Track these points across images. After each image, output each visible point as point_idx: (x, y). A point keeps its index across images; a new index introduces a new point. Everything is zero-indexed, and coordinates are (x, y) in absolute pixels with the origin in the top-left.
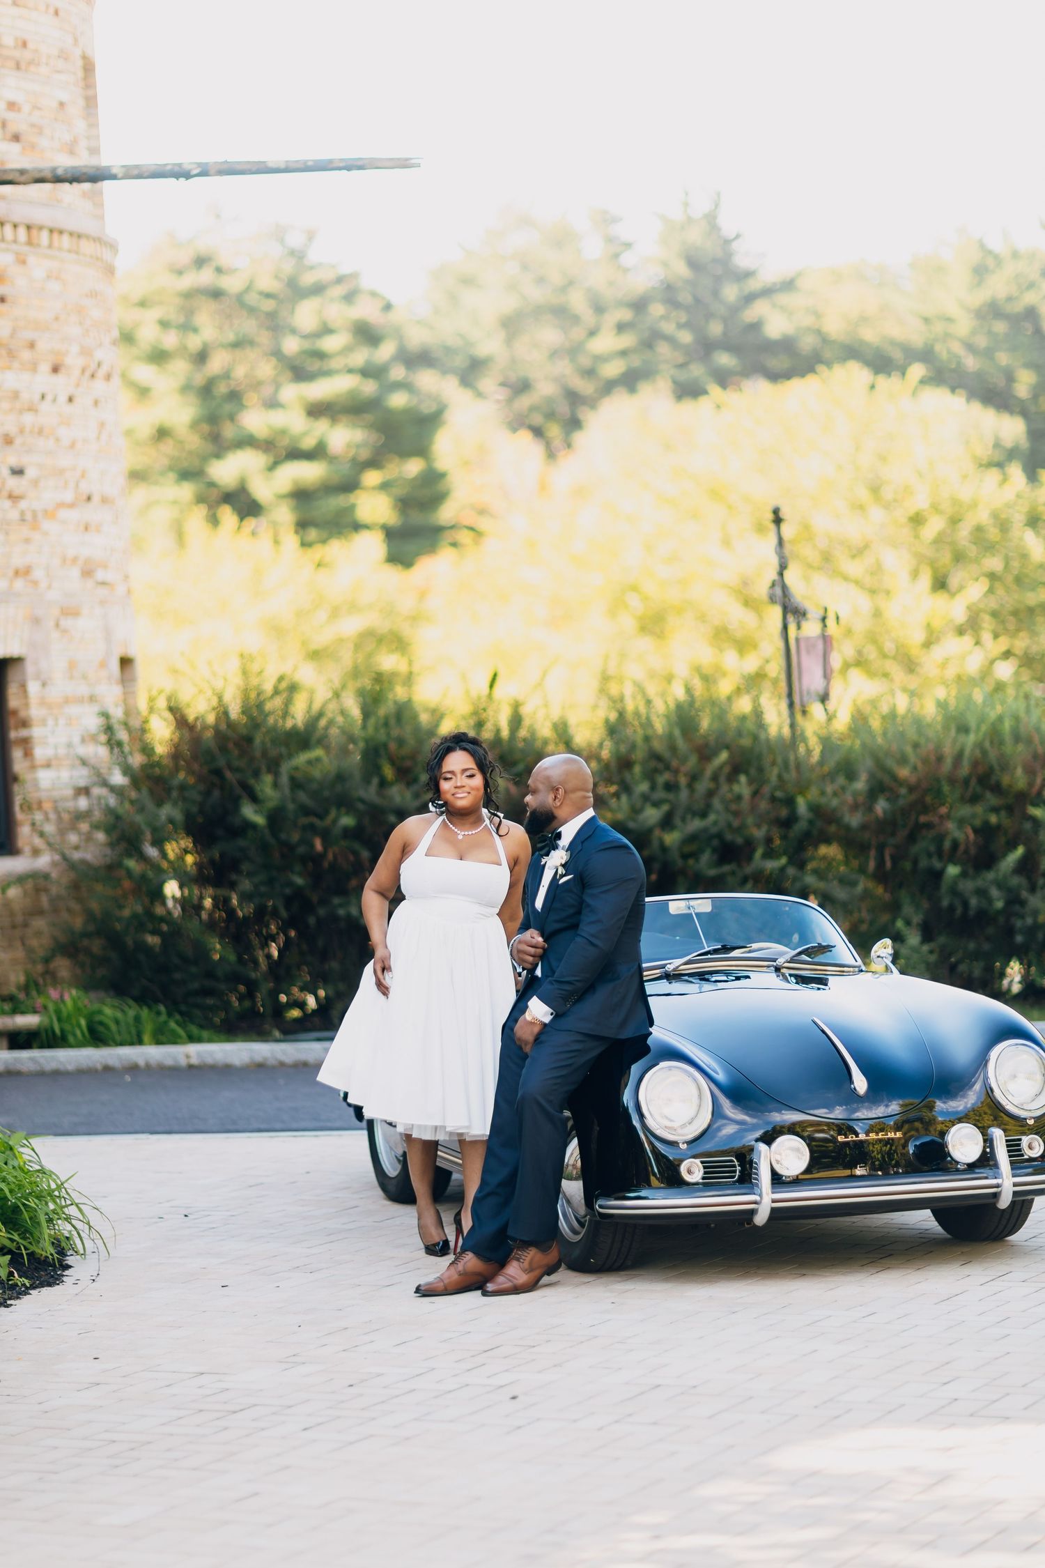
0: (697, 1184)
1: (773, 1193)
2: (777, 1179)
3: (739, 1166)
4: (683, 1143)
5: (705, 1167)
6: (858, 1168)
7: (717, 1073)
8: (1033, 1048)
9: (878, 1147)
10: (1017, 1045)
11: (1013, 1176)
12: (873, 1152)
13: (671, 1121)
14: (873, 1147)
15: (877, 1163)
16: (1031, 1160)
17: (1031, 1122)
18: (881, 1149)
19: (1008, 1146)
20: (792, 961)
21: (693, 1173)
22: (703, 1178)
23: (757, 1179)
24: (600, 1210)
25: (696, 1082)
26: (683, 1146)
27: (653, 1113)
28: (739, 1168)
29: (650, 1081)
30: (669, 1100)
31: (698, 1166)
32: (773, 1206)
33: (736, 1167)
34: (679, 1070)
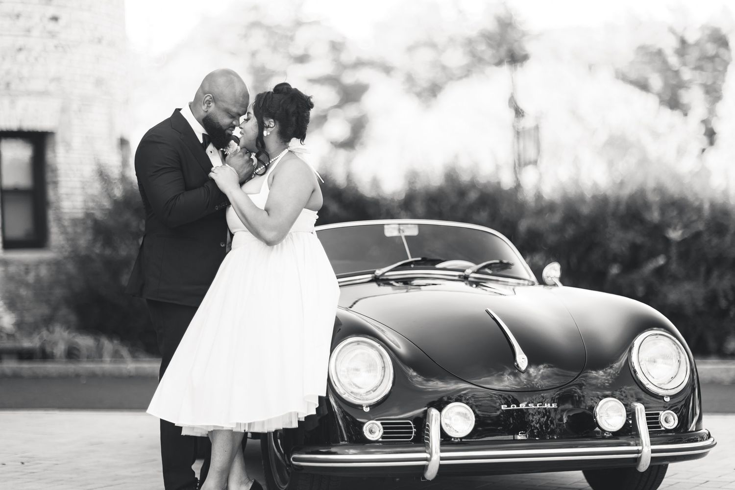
0: (377, 441)
1: (442, 451)
2: (446, 439)
3: (415, 428)
4: (367, 407)
5: (384, 428)
6: (520, 435)
7: (398, 346)
8: (670, 338)
9: (537, 417)
10: (656, 334)
11: (651, 444)
12: (532, 421)
13: (359, 388)
14: (533, 418)
15: (535, 431)
16: (667, 431)
17: (667, 399)
18: (539, 420)
19: (647, 419)
20: (478, 272)
21: (374, 433)
22: (383, 437)
23: (428, 440)
24: (294, 463)
25: (381, 356)
26: (367, 410)
27: (341, 380)
28: (415, 430)
29: (340, 354)
30: (357, 370)
31: (378, 426)
32: (441, 463)
33: (412, 429)
34: (366, 345)
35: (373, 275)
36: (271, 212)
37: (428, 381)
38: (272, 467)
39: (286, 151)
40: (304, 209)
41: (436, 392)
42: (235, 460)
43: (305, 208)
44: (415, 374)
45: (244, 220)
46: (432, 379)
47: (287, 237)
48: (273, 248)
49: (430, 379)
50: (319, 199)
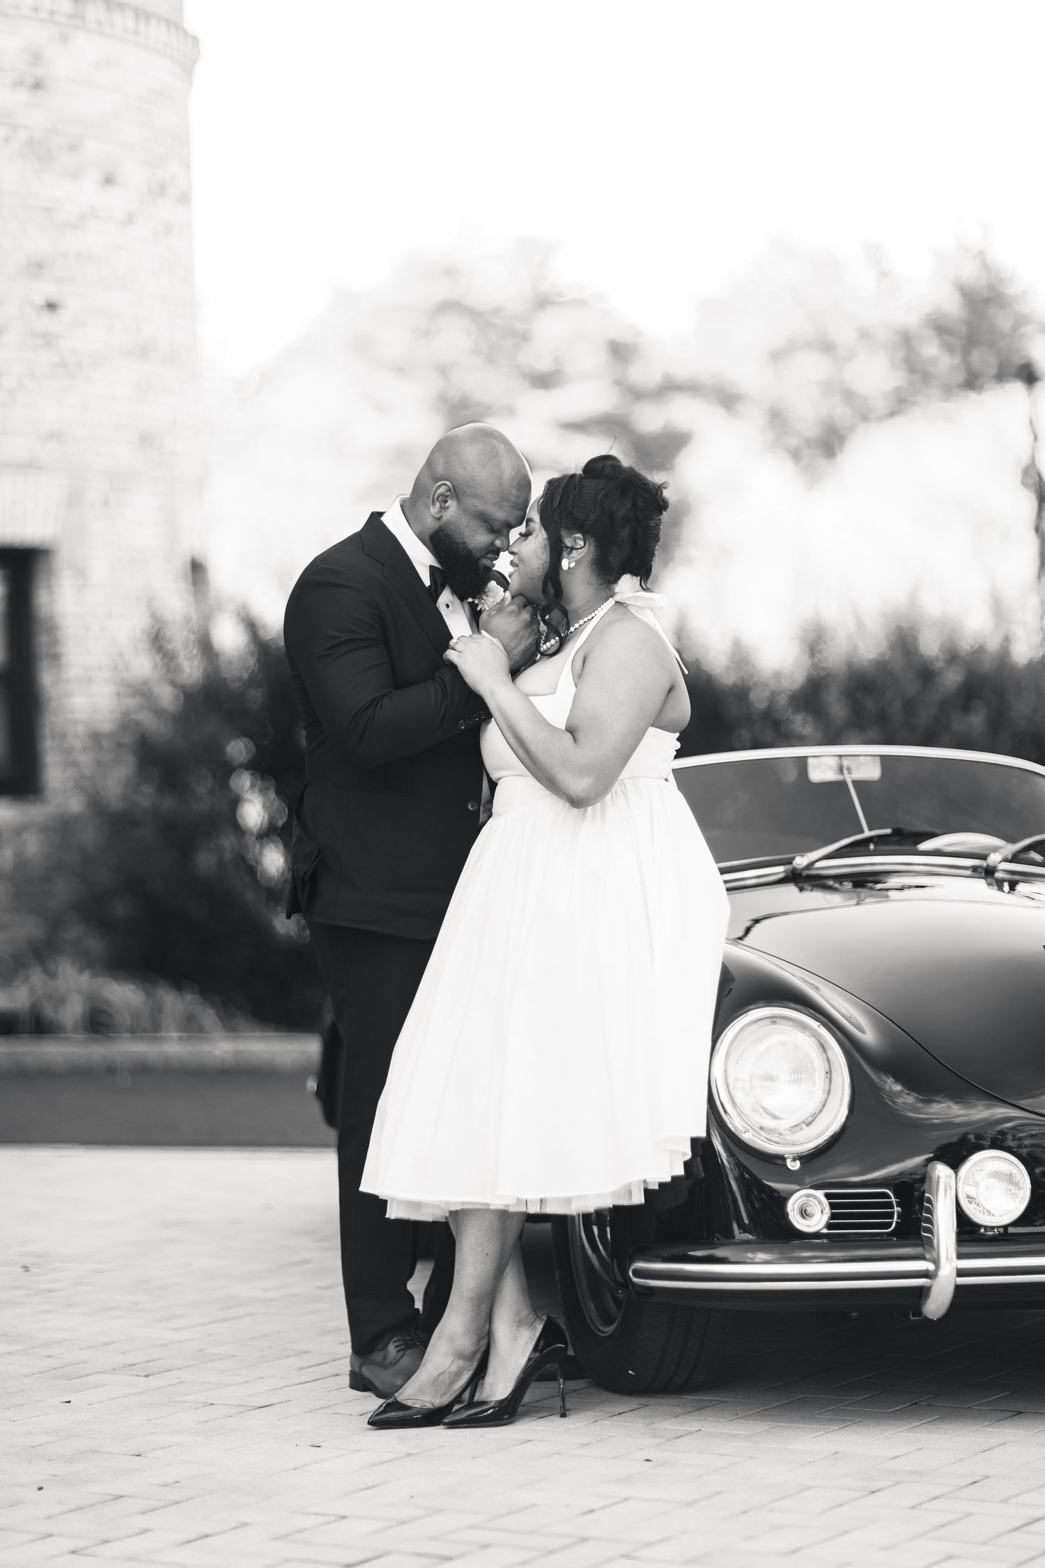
0: (817, 1235)
1: (960, 1256)
2: (968, 1231)
3: (899, 1204)
4: (794, 1160)
5: (832, 1206)
7: (863, 1031)
13: (775, 1117)
20: (1015, 859)
21: (810, 1216)
22: (829, 1226)
23: (930, 1231)
24: (635, 1280)
25: (823, 1047)
26: (794, 1166)
27: (737, 1100)
28: (899, 1209)
29: (735, 1044)
30: (771, 1079)
31: (820, 1202)
32: (957, 1283)
33: (893, 1208)
34: (791, 1023)
35: (788, 867)
36: (580, 736)
37: (928, 1102)
38: (577, 1287)
39: (611, 602)
40: (650, 728)
41: (947, 1125)
42: (505, 1274)
43: (652, 726)
44: (898, 1088)
45: (521, 752)
46: (936, 1098)
47: (613, 789)
48: (585, 812)
49: (931, 1098)
50: (683, 707)
